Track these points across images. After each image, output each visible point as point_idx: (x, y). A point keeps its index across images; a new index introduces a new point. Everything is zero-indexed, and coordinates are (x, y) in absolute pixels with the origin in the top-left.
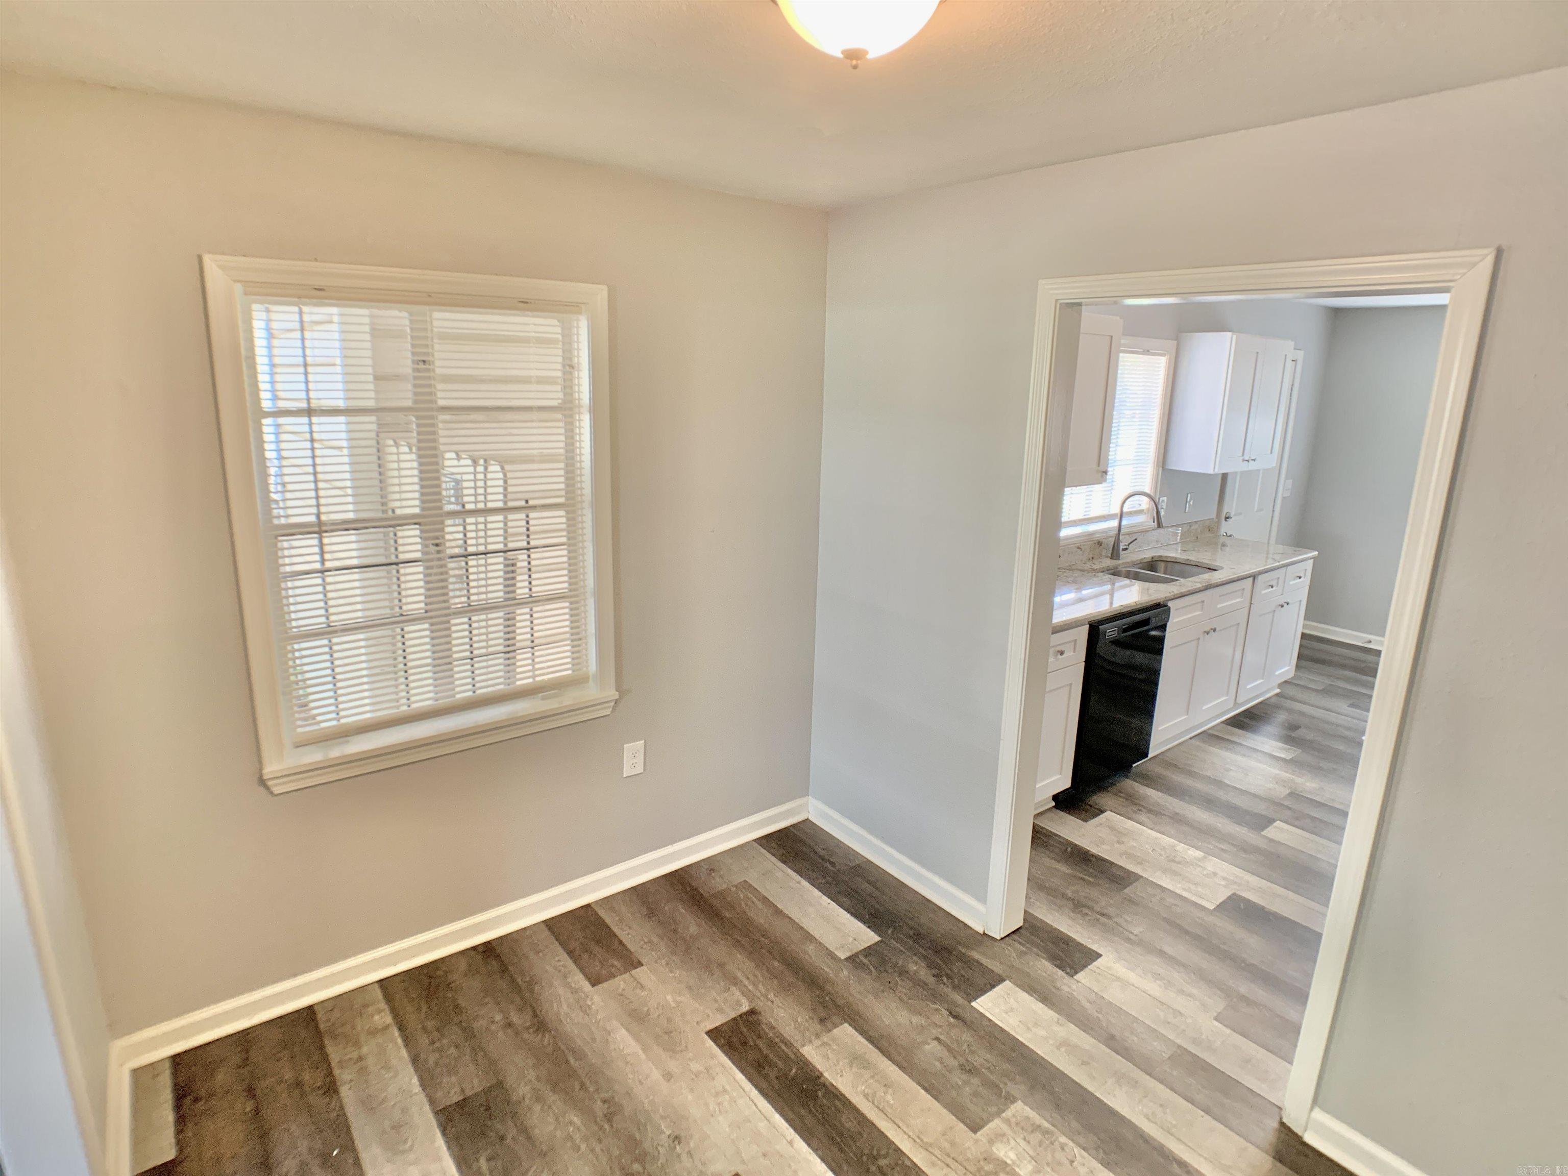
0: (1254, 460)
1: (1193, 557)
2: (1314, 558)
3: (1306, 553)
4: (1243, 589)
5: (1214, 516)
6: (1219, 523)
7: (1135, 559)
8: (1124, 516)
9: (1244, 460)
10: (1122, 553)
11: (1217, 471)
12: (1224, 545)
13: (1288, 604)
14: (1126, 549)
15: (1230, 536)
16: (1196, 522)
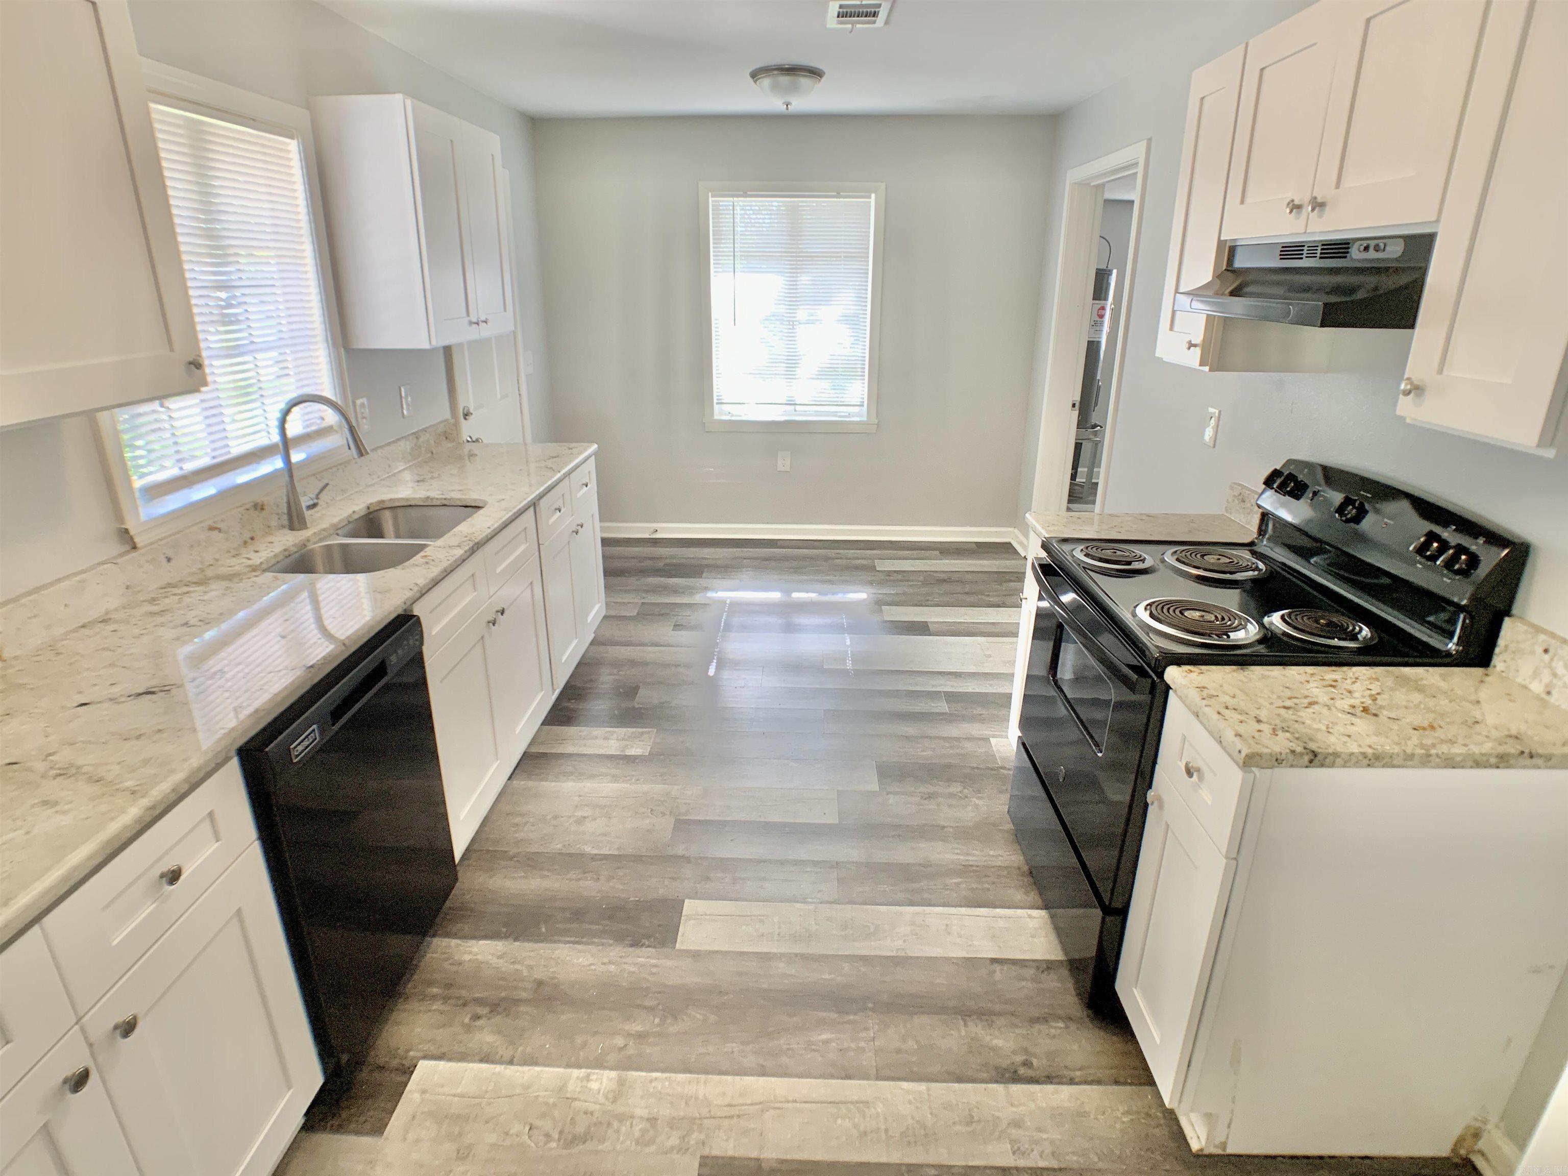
0: (486, 322)
1: (433, 491)
2: (595, 454)
3: (585, 450)
4: (525, 529)
5: (447, 415)
6: (456, 424)
7: (336, 520)
8: (290, 444)
9: (471, 323)
10: (308, 514)
11: (434, 343)
12: (471, 455)
13: (582, 526)
14: (314, 506)
15: (477, 441)
16: (425, 430)
